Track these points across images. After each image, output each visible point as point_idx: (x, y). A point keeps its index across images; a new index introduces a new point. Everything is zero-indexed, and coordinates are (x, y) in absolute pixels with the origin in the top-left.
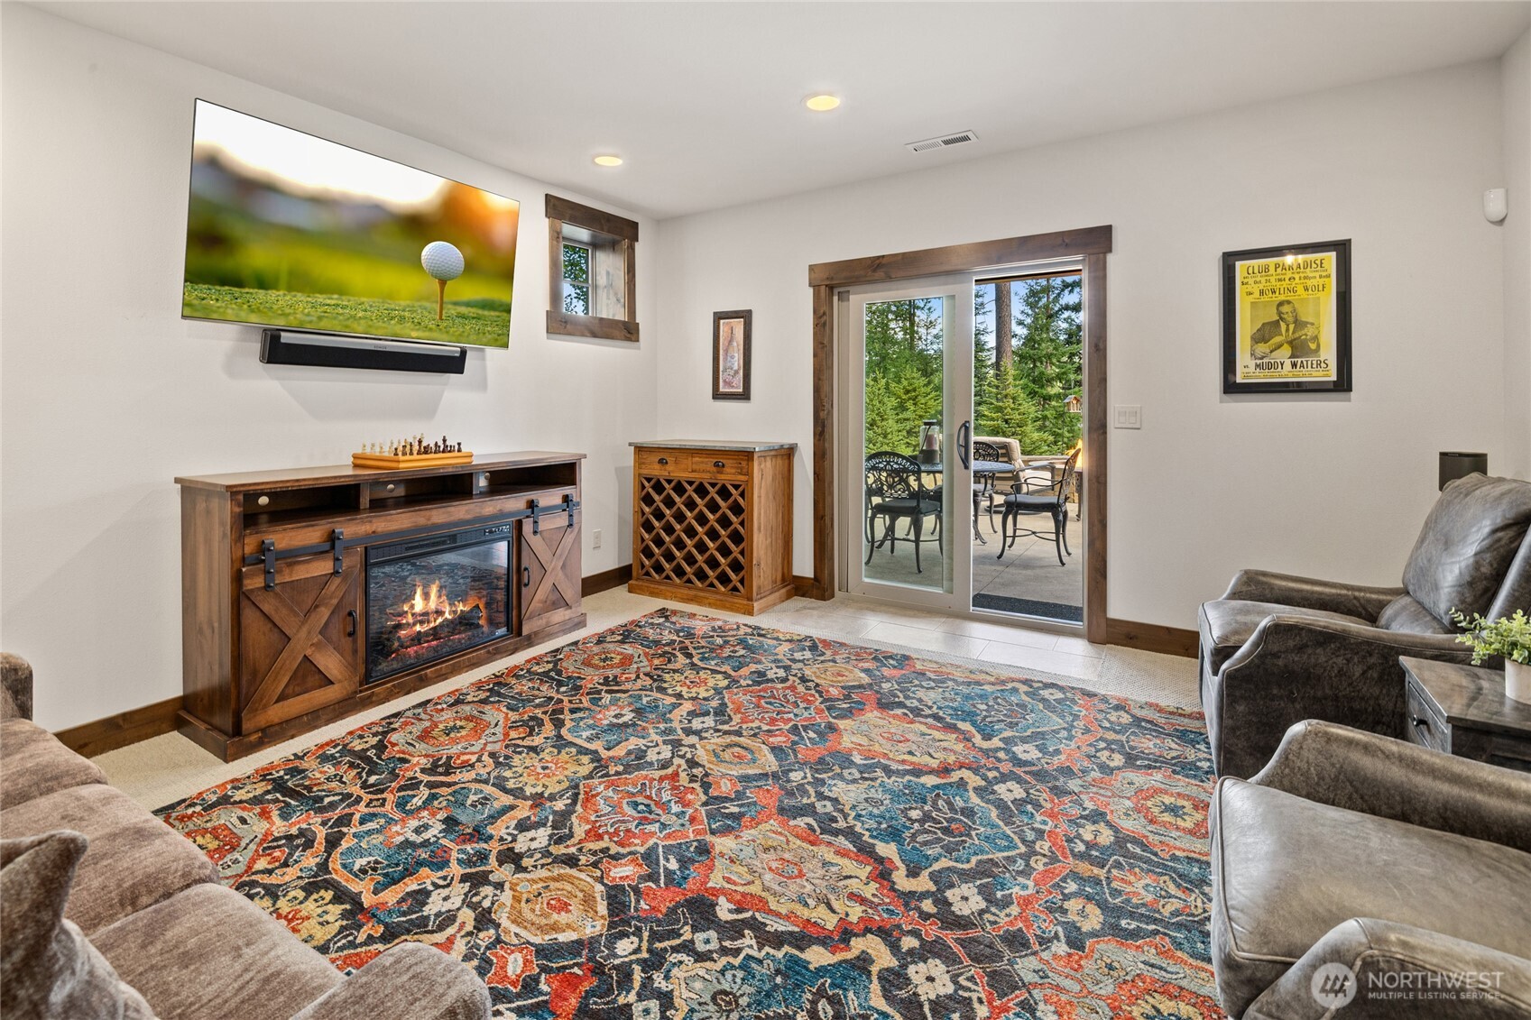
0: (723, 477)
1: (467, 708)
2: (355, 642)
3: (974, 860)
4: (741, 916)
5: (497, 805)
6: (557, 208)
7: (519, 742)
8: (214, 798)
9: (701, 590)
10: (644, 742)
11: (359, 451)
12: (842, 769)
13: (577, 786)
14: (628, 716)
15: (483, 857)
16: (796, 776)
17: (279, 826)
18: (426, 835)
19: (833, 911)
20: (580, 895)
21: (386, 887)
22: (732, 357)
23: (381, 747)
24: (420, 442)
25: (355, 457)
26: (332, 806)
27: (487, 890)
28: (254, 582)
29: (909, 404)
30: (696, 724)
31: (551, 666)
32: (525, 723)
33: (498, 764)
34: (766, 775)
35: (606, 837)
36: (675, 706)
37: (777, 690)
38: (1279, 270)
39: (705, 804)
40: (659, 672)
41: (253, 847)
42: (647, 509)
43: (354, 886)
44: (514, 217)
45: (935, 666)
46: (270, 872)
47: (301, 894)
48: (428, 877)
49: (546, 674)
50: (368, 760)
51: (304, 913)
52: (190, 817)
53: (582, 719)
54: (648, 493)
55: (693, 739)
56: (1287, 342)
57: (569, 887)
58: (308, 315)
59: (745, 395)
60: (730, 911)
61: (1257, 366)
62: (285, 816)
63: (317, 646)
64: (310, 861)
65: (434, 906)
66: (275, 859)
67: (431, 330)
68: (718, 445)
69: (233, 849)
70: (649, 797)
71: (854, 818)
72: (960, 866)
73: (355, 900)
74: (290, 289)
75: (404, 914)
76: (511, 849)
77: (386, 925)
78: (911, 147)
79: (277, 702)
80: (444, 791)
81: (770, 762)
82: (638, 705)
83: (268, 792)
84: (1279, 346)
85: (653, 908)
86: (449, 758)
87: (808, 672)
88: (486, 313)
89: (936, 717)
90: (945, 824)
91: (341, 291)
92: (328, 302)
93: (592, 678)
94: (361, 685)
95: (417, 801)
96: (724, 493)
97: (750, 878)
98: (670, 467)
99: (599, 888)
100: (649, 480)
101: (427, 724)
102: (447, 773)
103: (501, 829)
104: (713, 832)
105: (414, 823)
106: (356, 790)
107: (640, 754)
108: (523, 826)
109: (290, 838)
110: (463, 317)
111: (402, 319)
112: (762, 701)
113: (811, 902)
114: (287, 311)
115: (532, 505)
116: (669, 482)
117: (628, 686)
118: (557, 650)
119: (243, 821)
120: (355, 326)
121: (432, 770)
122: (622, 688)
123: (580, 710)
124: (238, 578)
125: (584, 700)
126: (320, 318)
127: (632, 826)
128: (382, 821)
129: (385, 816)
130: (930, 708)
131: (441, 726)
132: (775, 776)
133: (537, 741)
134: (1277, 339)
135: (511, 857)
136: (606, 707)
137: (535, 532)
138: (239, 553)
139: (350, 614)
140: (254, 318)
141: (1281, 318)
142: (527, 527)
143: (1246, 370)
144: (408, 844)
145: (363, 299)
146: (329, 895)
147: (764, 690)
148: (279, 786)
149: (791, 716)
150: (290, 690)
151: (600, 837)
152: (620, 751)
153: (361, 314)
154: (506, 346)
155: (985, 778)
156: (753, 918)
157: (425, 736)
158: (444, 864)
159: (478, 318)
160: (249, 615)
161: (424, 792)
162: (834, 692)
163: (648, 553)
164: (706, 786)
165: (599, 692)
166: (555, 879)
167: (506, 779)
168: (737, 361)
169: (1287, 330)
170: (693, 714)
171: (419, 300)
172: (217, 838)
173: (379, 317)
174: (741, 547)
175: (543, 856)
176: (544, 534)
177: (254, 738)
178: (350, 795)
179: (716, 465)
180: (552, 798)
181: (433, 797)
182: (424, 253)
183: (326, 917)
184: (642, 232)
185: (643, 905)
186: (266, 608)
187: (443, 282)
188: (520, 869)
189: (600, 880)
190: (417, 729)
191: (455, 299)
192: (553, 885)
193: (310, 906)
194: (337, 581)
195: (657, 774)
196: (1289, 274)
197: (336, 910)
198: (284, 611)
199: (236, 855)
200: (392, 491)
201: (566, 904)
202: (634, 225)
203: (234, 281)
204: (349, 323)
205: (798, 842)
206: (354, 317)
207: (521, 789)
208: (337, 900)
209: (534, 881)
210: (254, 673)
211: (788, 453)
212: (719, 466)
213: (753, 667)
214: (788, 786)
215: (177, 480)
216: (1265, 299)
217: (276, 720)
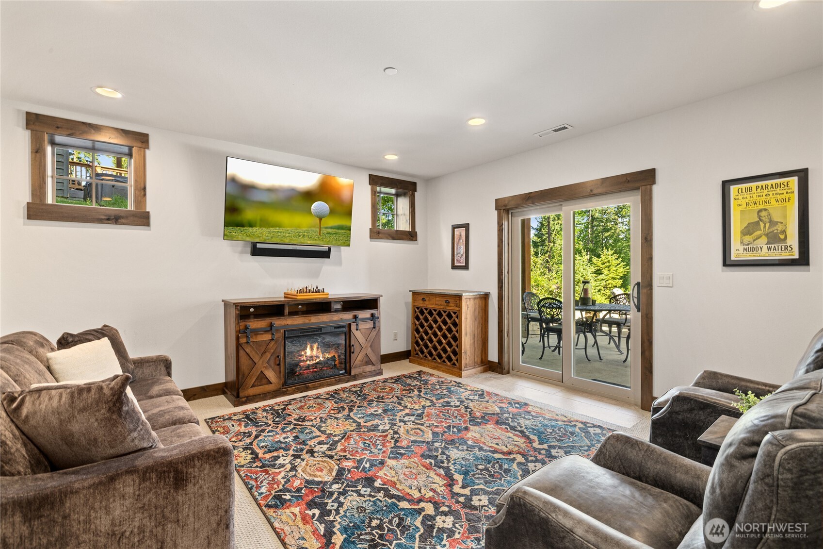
0: (449, 308)
1: (320, 400)
2: (280, 368)
3: (495, 488)
4: (383, 486)
5: (314, 435)
6: (375, 180)
7: (333, 415)
8: (227, 417)
9: (439, 363)
10: (381, 422)
11: (286, 291)
12: (460, 445)
13: (346, 433)
14: (380, 411)
15: (302, 450)
16: (437, 444)
17: (243, 429)
18: (286, 440)
19: (420, 492)
20: (329, 468)
21: (267, 453)
22: (460, 248)
23: (284, 409)
24: (306, 288)
25: (285, 294)
26: (261, 426)
27: (299, 460)
28: (243, 340)
29: (605, 271)
30: (406, 419)
31: (359, 389)
32: (338, 408)
33: (321, 421)
34: (424, 442)
35: (348, 452)
36: (401, 410)
37: (451, 410)
38: (759, 190)
39: (392, 448)
40: (402, 397)
41: (233, 434)
42: (417, 323)
43: (258, 451)
44: (352, 188)
45: (539, 410)
46: (235, 442)
47: (242, 450)
48: (282, 452)
49: (356, 392)
50: (278, 413)
51: (241, 455)
52: (218, 422)
53: (361, 410)
54: (417, 315)
55: (402, 424)
56: (765, 235)
57: (326, 465)
58: (267, 236)
59: (466, 267)
60: (380, 484)
61: (745, 249)
62: (245, 426)
63: (266, 368)
64: (248, 441)
65: (280, 461)
66: (238, 438)
67: (316, 240)
68: (446, 292)
69: (227, 433)
70: (371, 442)
71: (452, 464)
72: (487, 489)
73: (257, 455)
74: (261, 226)
75: (270, 462)
76: (312, 450)
77: (263, 464)
78: (537, 135)
79: (252, 387)
80: (299, 427)
81: (429, 436)
82: (386, 408)
83: (243, 418)
84: (759, 237)
85: (352, 477)
86: (305, 416)
87: (471, 405)
88: (340, 231)
89: (522, 432)
90: (493, 473)
91: (279, 226)
92: (275, 231)
93: (374, 395)
94: (283, 386)
95: (288, 429)
96: (449, 316)
97: (394, 475)
98: (427, 302)
99: (337, 467)
100: (418, 308)
101: (303, 404)
102: (302, 422)
103: (311, 443)
104: (389, 458)
105: (284, 435)
106: (270, 422)
107: (377, 426)
108: (320, 443)
109: (245, 433)
110: (329, 233)
111: (304, 236)
112: (441, 414)
113: (413, 488)
114: (260, 235)
115: (355, 317)
116: (426, 309)
117: (386, 400)
118: (364, 383)
119: (233, 425)
120: (285, 240)
121: (297, 420)
122: (384, 401)
123: (362, 407)
124: (238, 338)
125: (365, 403)
126: (272, 237)
127: (359, 450)
128: (275, 433)
129: (276, 432)
130: (521, 427)
131: (308, 405)
132: (428, 443)
133: (340, 415)
134: (758, 233)
135: (311, 452)
136: (373, 407)
137: (357, 329)
138: (238, 329)
139: (278, 357)
140: (248, 239)
141: (760, 220)
142: (353, 327)
143: (737, 252)
144: (280, 442)
145: (288, 229)
146: (249, 452)
147: (445, 410)
148: (247, 417)
149: (451, 421)
150: (256, 384)
151: (345, 451)
152: (369, 424)
153: (287, 235)
154: (349, 245)
155: (527, 460)
156: (387, 488)
157: (301, 408)
158: (289, 450)
159: (336, 234)
160: (241, 352)
161: (292, 426)
162: (478, 414)
163: (417, 343)
164: (396, 441)
165: (373, 401)
166: (322, 461)
167: (322, 427)
168: (462, 250)
169: (765, 227)
170: (407, 415)
171: (310, 227)
172: (224, 429)
173: (295, 236)
174: (457, 343)
175: (322, 454)
176: (362, 330)
177: (244, 399)
178: (268, 423)
179: (446, 302)
180: (335, 436)
181: (294, 428)
182: (312, 207)
183: (247, 458)
184: (418, 188)
185: (349, 476)
186: (247, 350)
187: (320, 219)
188: (312, 456)
189: (338, 465)
190: (298, 406)
191: (326, 226)
192: (321, 463)
193: (243, 454)
194: (273, 343)
195: (379, 434)
196: (765, 192)
197: (250, 456)
198: (254, 353)
199: (228, 435)
200: (301, 308)
201: (323, 470)
202: (415, 184)
203: (240, 225)
204: (283, 239)
205: (422, 467)
206: (284, 236)
207: (326, 431)
208: (251, 454)
209: (315, 461)
210: (244, 375)
211: (485, 297)
212: (447, 302)
213: (446, 400)
214: (431, 447)
215: (223, 301)
216: (748, 208)
217: (251, 394)
